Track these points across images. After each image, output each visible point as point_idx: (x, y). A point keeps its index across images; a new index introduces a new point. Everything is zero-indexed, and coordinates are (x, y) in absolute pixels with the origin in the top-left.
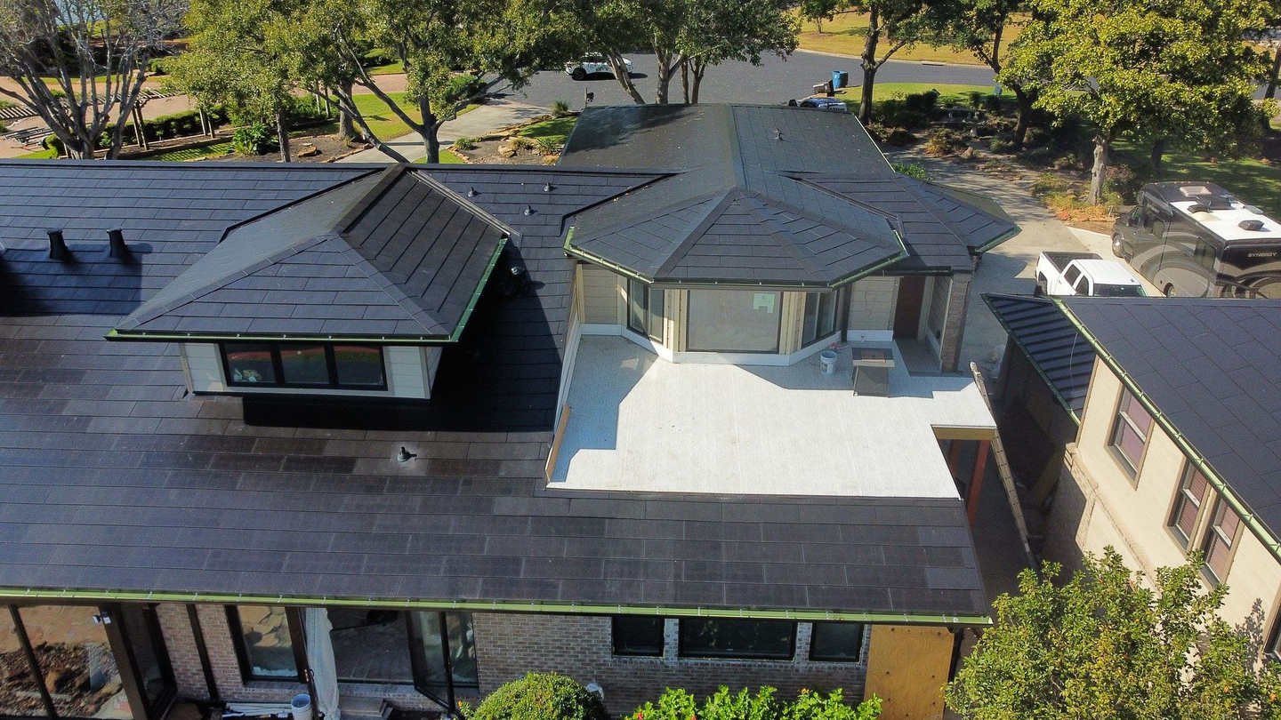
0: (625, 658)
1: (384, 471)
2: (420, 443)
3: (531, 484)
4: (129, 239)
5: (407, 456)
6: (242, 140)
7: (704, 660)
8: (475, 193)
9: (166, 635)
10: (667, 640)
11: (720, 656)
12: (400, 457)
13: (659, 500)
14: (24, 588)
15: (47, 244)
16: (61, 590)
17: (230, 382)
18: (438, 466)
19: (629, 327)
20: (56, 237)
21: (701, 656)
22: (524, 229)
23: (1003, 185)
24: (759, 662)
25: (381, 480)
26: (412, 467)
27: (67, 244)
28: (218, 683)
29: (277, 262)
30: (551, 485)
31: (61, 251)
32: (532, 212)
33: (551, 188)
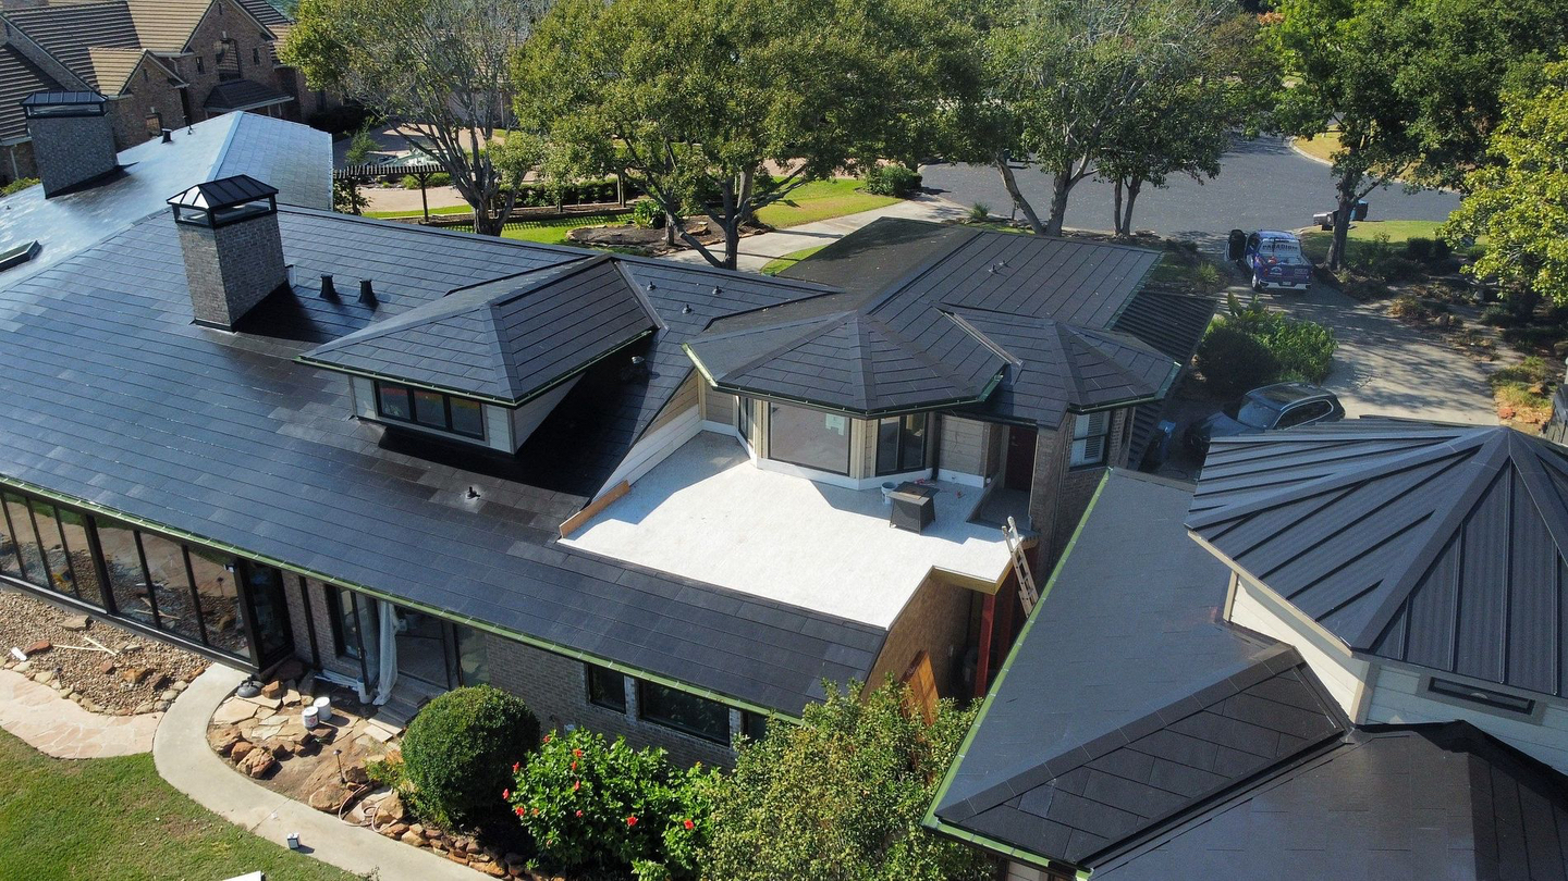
0: (598, 708)
1: (452, 503)
2: (484, 487)
3: (545, 536)
4: (376, 288)
5: (473, 495)
6: (642, 212)
7: (659, 727)
8: (653, 288)
9: (289, 601)
10: (627, 699)
11: (672, 727)
12: (467, 493)
13: (636, 571)
14: (187, 532)
15: (320, 285)
16: (206, 538)
17: (380, 412)
18: (491, 509)
19: (740, 430)
20: (327, 281)
21: (657, 723)
22: (674, 325)
23: (1453, 363)
24: (702, 741)
25: (446, 509)
26: (471, 503)
27: (335, 286)
28: (320, 650)
29: (433, 322)
30: (563, 541)
31: (329, 292)
32: (689, 311)
33: (719, 292)
